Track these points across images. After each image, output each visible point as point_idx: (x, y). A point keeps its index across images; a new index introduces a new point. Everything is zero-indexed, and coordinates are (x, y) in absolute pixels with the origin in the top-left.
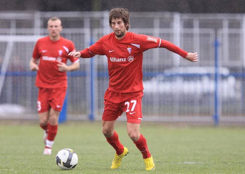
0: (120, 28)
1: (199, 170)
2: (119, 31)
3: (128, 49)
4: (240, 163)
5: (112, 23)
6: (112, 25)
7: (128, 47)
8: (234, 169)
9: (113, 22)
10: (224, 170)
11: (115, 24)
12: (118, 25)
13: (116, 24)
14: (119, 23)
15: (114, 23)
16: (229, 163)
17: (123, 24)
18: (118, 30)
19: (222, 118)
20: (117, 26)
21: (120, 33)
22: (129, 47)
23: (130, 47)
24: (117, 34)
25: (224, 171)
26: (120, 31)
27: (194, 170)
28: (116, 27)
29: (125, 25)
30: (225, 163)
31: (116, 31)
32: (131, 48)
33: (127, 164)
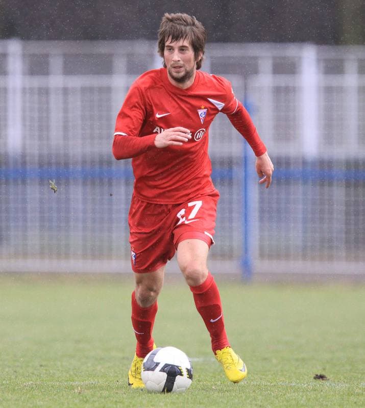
0: (183, 61)
1: (211, 375)
2: (181, 67)
3: (200, 113)
4: (297, 360)
5: (166, 48)
6: (166, 53)
7: (200, 108)
8: (285, 373)
9: (168, 46)
10: (264, 375)
11: (173, 50)
12: (180, 55)
13: (176, 51)
14: (182, 49)
15: (171, 49)
16: (274, 361)
17: (190, 53)
18: (179, 65)
19: (259, 265)
20: (176, 56)
21: (182, 74)
22: (203, 107)
23: (205, 108)
24: (175, 74)
25: (264, 377)
26: (182, 69)
27: (199, 376)
28: (174, 59)
29: (196, 56)
30: (265, 359)
31: (175, 67)
32: (205, 110)
33: (59, 363)
